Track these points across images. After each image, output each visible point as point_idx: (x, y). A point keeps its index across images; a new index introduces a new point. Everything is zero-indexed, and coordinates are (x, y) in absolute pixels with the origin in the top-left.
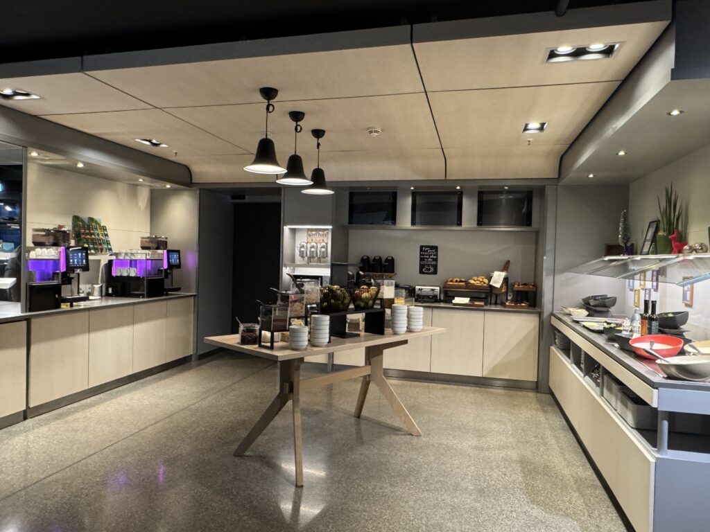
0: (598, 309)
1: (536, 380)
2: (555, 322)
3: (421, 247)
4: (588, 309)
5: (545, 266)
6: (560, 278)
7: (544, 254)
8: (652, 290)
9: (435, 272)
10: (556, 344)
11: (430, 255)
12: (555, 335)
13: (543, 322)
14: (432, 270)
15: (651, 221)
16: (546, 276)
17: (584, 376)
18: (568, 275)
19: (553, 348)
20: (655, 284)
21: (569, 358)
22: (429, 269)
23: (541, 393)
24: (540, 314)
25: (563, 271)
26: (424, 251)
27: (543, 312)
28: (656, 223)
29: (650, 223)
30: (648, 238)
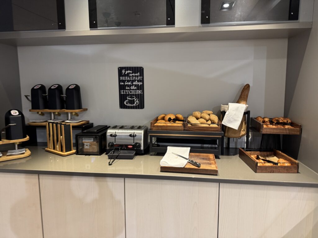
3: (120, 70)
9: (141, 106)
11: (133, 81)
14: (137, 102)
22: (133, 102)
26: (125, 75)
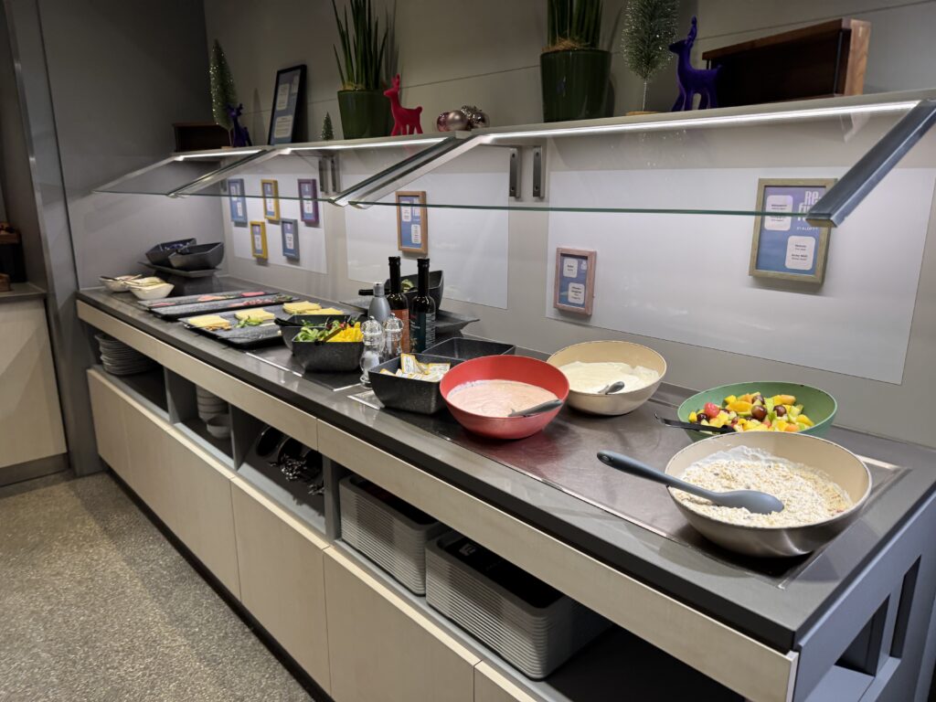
0: (193, 274)
1: (64, 451)
2: (87, 313)
4: (165, 277)
5: (36, 179)
6: (82, 207)
7: (28, 149)
8: (301, 225)
10: (100, 362)
12: (96, 346)
13: (57, 317)
15: (279, 69)
16: (45, 204)
17: (238, 466)
18: (100, 198)
19: (93, 373)
20: (309, 207)
21: (165, 408)
23: (82, 476)
24: (46, 300)
25: (87, 190)
27: (54, 295)
28: (299, 72)
29: (279, 73)
30: (280, 107)
